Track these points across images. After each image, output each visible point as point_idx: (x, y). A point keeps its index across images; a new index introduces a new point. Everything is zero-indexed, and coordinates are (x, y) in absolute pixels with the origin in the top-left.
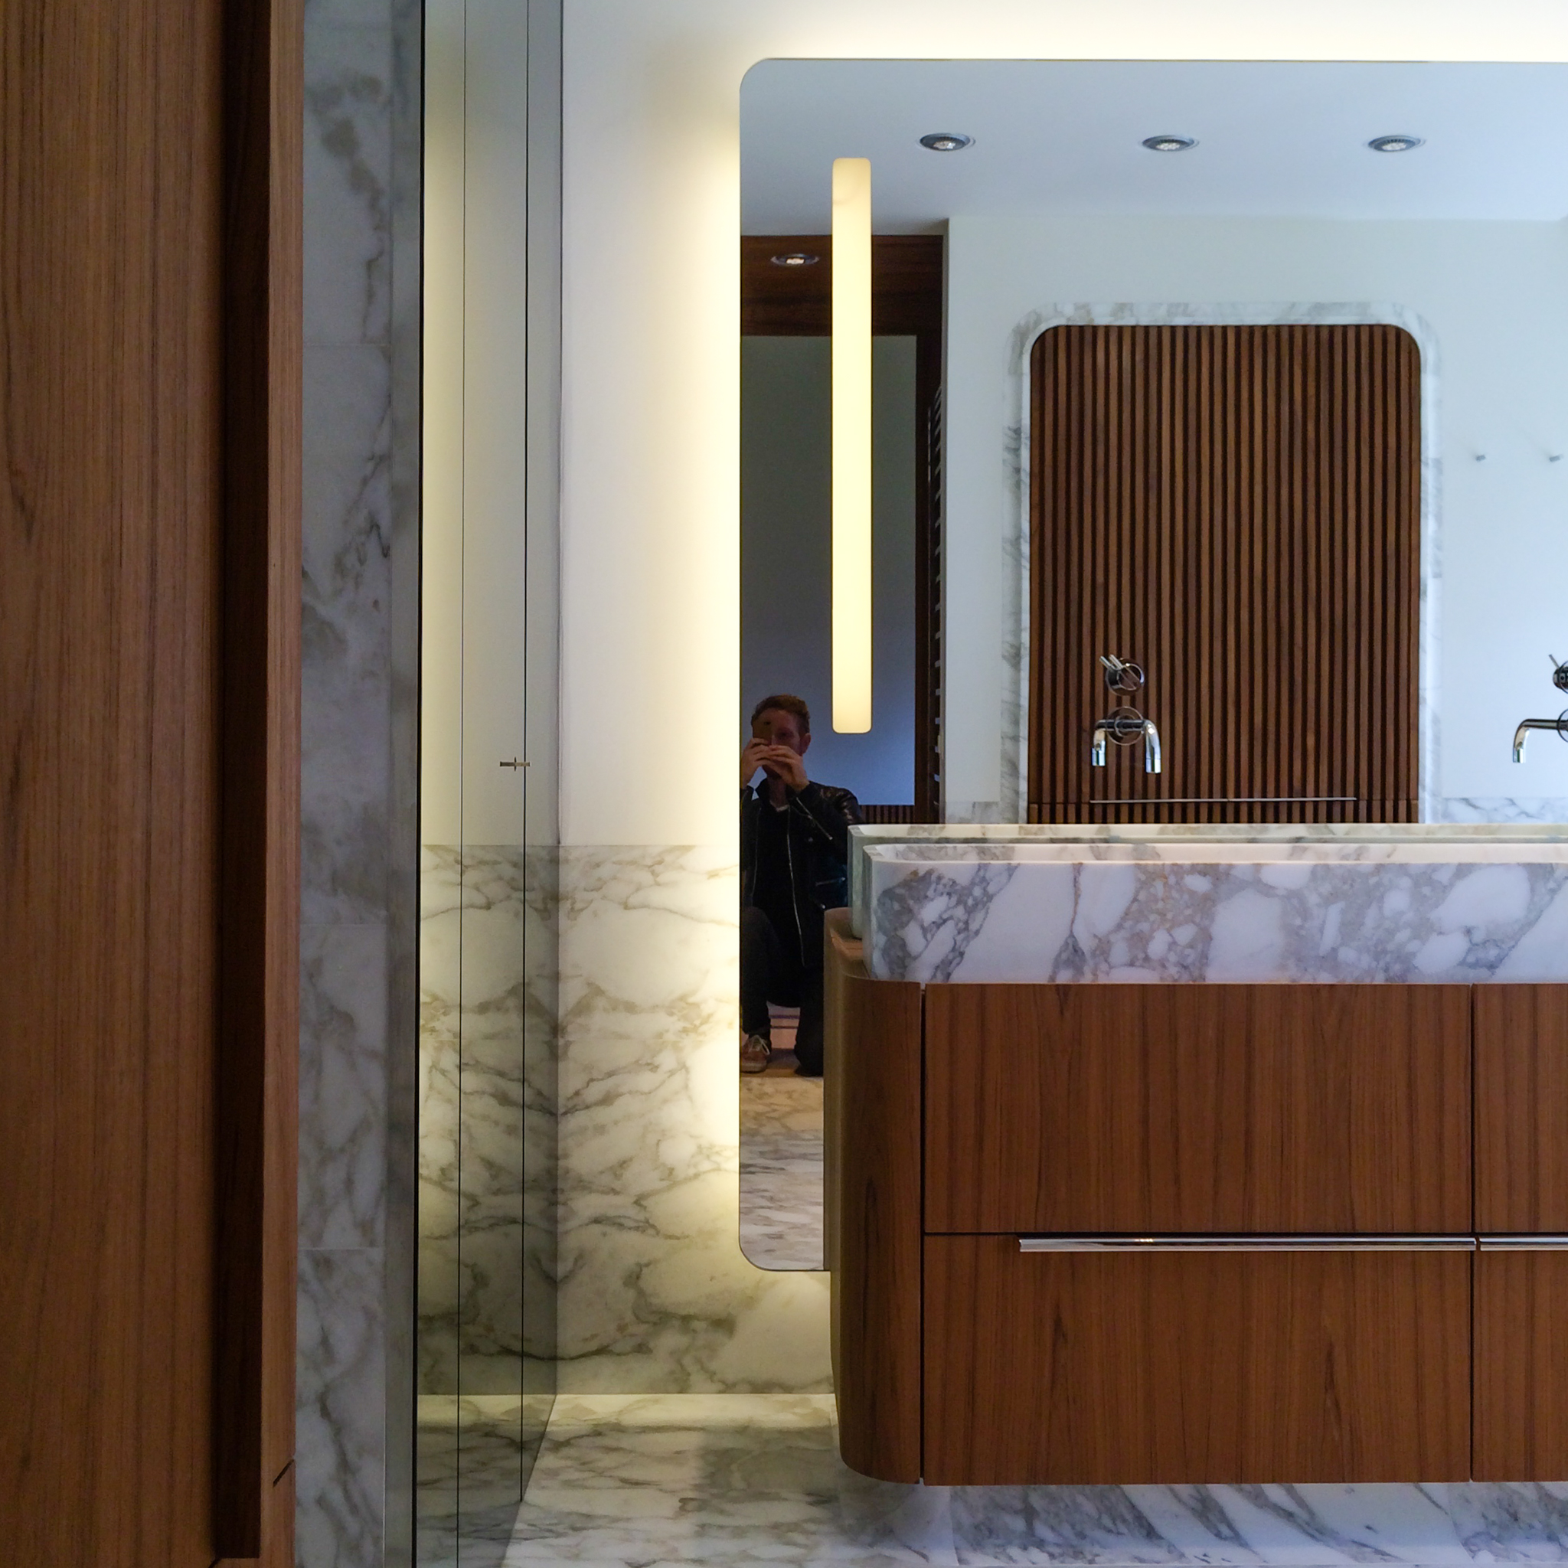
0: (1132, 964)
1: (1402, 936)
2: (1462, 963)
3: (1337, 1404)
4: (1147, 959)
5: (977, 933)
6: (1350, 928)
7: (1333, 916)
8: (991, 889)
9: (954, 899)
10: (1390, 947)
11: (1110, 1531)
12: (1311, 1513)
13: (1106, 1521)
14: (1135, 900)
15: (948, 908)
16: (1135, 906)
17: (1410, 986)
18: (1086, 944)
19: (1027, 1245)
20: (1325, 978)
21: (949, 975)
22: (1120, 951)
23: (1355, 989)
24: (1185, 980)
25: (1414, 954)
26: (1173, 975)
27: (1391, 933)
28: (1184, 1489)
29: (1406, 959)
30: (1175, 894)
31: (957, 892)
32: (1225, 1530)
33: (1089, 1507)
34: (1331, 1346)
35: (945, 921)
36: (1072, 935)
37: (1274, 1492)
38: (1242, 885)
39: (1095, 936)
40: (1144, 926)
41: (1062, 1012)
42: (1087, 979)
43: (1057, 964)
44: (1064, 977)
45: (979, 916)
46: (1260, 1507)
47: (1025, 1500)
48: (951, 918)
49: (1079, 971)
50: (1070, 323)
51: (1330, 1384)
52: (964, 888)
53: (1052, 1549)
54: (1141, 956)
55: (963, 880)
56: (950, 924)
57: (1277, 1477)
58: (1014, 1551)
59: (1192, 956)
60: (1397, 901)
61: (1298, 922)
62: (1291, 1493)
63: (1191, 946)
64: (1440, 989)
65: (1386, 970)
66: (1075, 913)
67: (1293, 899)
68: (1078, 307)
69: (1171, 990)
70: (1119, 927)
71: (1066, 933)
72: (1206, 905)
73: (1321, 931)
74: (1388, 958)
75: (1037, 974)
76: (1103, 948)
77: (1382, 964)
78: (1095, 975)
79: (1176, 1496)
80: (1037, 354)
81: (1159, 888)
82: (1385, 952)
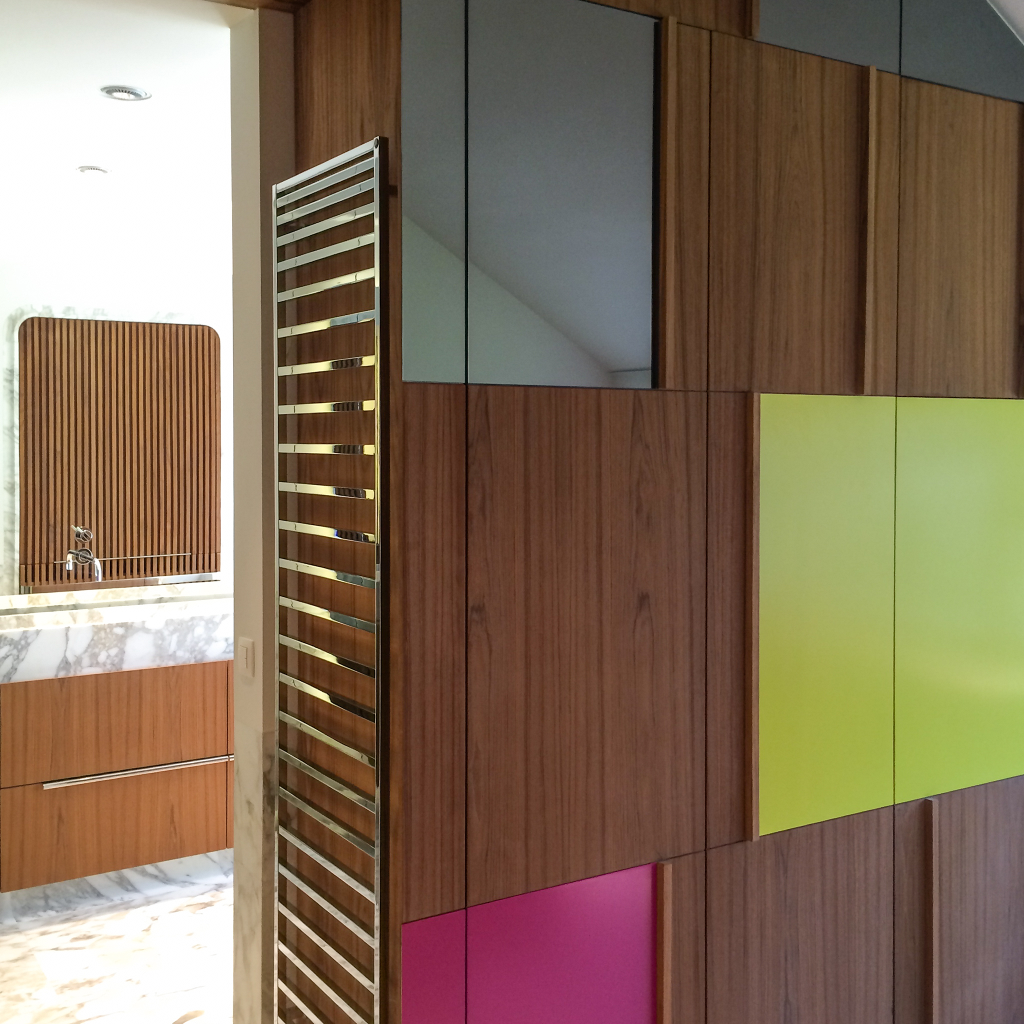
0: (91, 666)
1: (201, 644)
2: (225, 652)
3: (175, 829)
4: (98, 663)
5: (23, 660)
6: (180, 644)
7: (175, 638)
8: (29, 641)
9: (12, 646)
10: (197, 648)
11: (80, 898)
12: (165, 875)
13: (80, 894)
14: (92, 640)
15: (9, 651)
16: (93, 642)
17: (204, 664)
18: (71, 659)
19: (47, 787)
20: (171, 664)
21: (10, 678)
22: (86, 661)
23: (182, 667)
24: (114, 670)
25: (206, 651)
26: (109, 669)
27: (197, 643)
28: (112, 874)
29: (203, 653)
30: (110, 636)
31: (12, 643)
32: (130, 888)
33: (72, 890)
34: (173, 806)
35: (8, 656)
36: (65, 657)
37: (149, 868)
38: (137, 630)
39: (75, 656)
40: (97, 650)
41: (61, 690)
42: (71, 675)
43: (59, 669)
44: (62, 675)
45: (24, 653)
46: (144, 876)
47: (44, 893)
48: (11, 655)
49: (68, 671)
50: (41, 316)
51: (172, 821)
52: (17, 641)
53: (58, 909)
54: (95, 662)
55: (16, 638)
56: (11, 658)
57: (151, 861)
58: (41, 913)
59: (117, 660)
60: (200, 631)
61: (160, 642)
62: (157, 867)
63: (116, 656)
64: (215, 663)
65: (195, 658)
66: (67, 647)
67: (159, 634)
68: (44, 308)
69: (108, 676)
70: (86, 651)
71: (63, 656)
72: (122, 639)
73: (170, 644)
74: (196, 653)
75: (49, 674)
76: (79, 661)
77: (193, 656)
78: (75, 672)
79: (109, 878)
80: (23, 332)
81: (103, 634)
82: (195, 651)
